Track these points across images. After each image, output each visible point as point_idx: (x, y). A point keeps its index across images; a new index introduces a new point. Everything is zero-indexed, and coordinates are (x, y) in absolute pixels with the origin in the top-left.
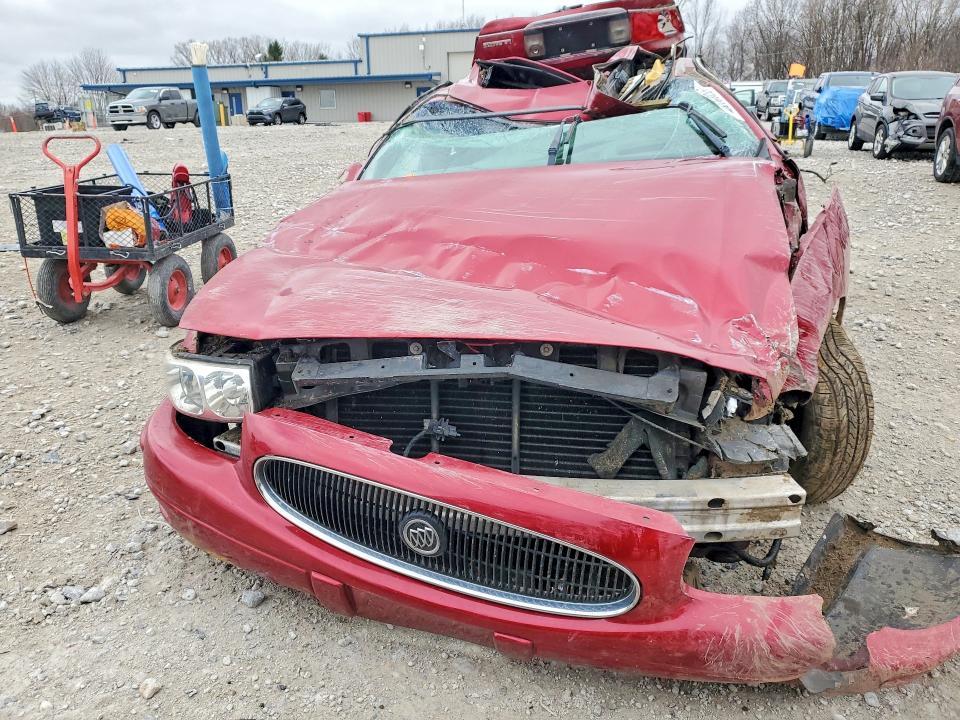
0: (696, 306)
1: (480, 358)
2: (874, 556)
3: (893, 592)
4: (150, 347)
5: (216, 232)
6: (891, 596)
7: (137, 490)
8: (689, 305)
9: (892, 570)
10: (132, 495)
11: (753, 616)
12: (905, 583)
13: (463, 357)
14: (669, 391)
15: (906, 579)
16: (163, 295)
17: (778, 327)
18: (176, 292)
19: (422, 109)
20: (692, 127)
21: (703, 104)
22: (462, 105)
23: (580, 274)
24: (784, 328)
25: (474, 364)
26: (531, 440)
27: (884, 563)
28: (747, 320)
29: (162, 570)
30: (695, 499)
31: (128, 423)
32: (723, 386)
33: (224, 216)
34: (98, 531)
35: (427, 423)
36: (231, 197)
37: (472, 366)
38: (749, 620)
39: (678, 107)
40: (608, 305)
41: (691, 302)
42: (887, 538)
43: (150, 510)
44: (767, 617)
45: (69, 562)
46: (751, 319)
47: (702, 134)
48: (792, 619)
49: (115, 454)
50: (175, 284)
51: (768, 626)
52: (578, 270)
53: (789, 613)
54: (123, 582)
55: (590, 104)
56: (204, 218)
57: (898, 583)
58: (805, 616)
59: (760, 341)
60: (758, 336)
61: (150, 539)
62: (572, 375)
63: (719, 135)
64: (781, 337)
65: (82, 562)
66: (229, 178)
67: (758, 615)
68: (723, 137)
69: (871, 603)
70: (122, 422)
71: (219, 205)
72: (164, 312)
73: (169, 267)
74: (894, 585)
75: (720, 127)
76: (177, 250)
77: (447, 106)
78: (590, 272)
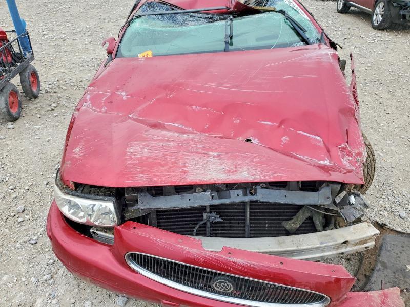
0: (321, 140)
1: (240, 192)
2: (388, 240)
3: (399, 257)
4: (7, 136)
5: (27, 65)
6: (398, 259)
7: (35, 238)
8: (318, 140)
9: (397, 246)
10: (34, 242)
11: (373, 301)
12: (403, 253)
13: (231, 192)
14: (328, 198)
15: (403, 250)
16: (7, 107)
17: (358, 149)
18: (13, 103)
19: (144, 6)
20: (289, 25)
21: (290, 11)
22: (164, 4)
23: (264, 124)
24: (360, 149)
25: (238, 195)
26: (255, 216)
27: (393, 243)
28: (345, 146)
29: (68, 290)
30: (336, 243)
31: (13, 191)
32: (347, 189)
33: (28, 55)
34: (23, 269)
35: (205, 215)
36: (30, 44)
37: (236, 197)
38: (372, 304)
39: (279, 12)
40: (282, 143)
41: (318, 138)
42: (391, 230)
43: (47, 250)
44: (379, 301)
45: (15, 293)
46: (346, 145)
47: (294, 29)
48: (389, 300)
49: (14, 214)
50: (12, 99)
51: (380, 305)
52: (263, 122)
53: (387, 298)
54: (49, 301)
55: (232, 7)
56: (18, 58)
57: (401, 253)
58: (393, 297)
59: (351, 156)
60: (349, 154)
61: (53, 270)
62: (286, 196)
63: (302, 30)
64: (360, 154)
65: (21, 291)
66: (28, 33)
67: (376, 301)
68: (305, 31)
69: (391, 263)
70: (10, 191)
71: (24, 49)
72: (9, 115)
73: (7, 91)
74: (399, 253)
75: (302, 25)
76: (9, 81)
77: (157, 4)
78: (269, 123)
